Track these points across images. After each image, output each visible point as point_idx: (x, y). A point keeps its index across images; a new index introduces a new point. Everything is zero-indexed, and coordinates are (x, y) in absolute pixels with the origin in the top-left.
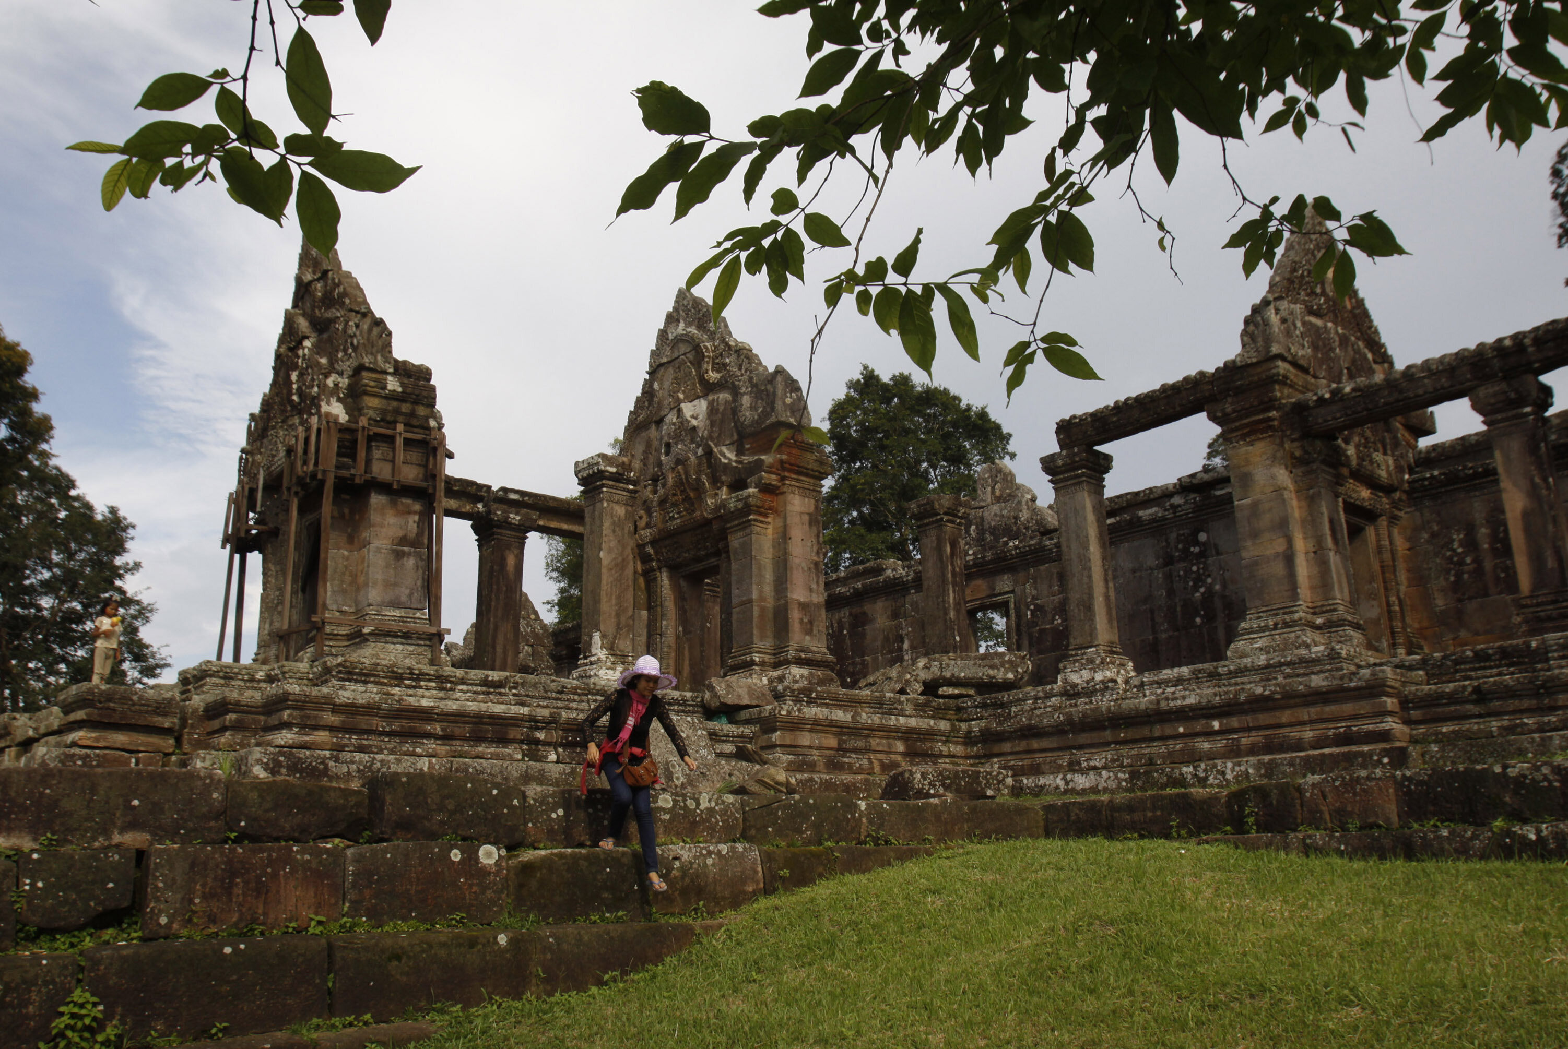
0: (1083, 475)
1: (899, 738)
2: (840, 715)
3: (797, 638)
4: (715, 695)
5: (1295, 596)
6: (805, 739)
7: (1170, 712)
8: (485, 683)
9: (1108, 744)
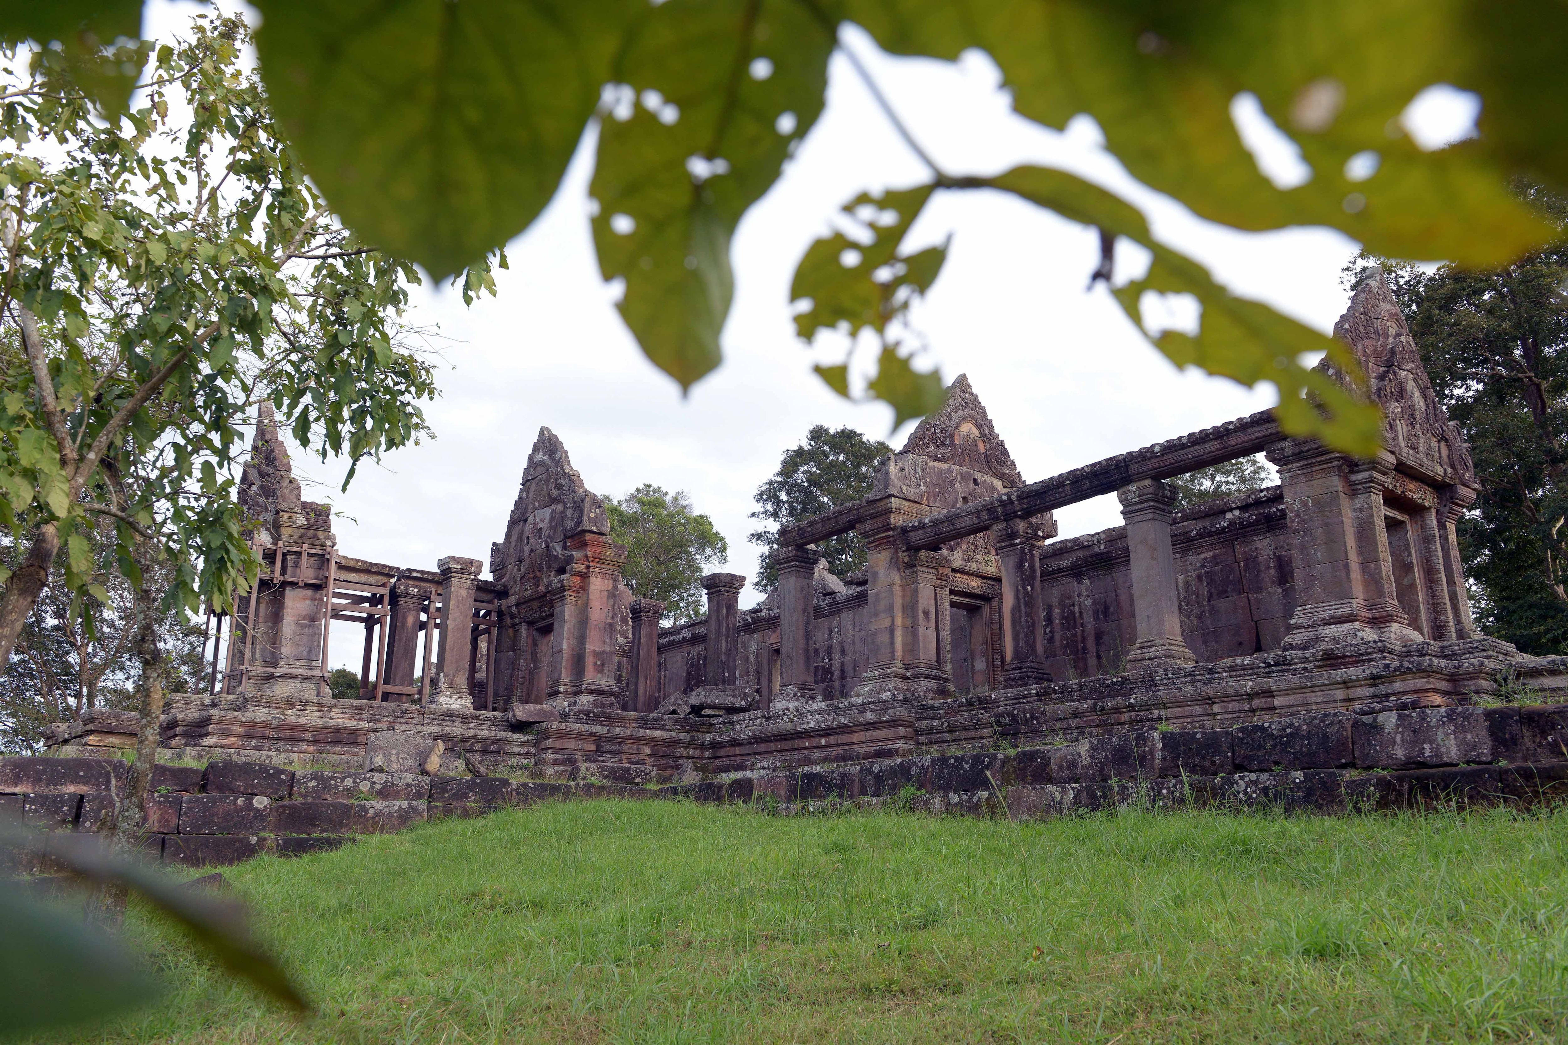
0: (795, 566)
1: (647, 745)
2: (598, 729)
3: (591, 677)
4: (514, 715)
5: (893, 657)
6: (571, 744)
7: (801, 732)
8: (351, 707)
9: (772, 752)
